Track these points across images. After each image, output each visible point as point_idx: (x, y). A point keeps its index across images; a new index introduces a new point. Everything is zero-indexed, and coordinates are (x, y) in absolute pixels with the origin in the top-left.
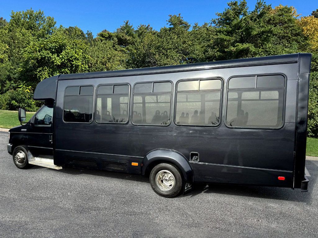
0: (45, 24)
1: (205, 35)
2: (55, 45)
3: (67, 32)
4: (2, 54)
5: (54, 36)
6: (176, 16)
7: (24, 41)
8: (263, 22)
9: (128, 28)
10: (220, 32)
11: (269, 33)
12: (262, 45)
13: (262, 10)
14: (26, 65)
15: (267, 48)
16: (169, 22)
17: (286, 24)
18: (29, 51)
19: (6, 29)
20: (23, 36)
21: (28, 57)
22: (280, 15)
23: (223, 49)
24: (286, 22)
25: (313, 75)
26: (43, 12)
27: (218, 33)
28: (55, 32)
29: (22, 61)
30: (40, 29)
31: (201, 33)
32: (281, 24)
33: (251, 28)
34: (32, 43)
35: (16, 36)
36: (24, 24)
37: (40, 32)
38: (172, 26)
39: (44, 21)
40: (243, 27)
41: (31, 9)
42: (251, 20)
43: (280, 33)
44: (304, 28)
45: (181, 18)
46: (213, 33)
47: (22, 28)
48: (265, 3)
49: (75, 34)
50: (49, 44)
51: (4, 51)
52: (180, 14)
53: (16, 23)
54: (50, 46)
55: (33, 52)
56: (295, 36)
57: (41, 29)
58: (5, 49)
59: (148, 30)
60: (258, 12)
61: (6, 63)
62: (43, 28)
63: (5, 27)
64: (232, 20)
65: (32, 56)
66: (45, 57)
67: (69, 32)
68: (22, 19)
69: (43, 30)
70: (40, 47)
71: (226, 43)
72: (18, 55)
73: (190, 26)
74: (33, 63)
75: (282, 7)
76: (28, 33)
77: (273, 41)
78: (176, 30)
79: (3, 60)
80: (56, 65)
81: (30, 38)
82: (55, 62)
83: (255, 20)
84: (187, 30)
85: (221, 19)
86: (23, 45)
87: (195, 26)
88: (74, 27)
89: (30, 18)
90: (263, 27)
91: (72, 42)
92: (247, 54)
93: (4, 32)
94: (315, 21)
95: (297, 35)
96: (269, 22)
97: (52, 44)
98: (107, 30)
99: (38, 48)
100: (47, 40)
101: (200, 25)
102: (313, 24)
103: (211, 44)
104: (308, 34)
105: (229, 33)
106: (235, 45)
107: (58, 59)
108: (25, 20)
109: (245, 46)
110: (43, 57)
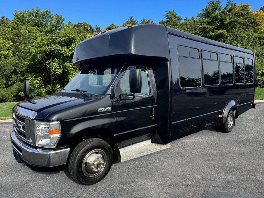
0: (52, 21)
1: (193, 25)
2: (65, 39)
3: (76, 27)
4: (6, 50)
5: (63, 31)
6: (171, 12)
7: (31, 37)
8: (231, 15)
9: (132, 22)
10: (203, 22)
11: (235, 22)
12: (231, 30)
13: (230, 7)
14: (34, 58)
15: (234, 32)
16: (166, 16)
17: (246, 16)
18: (37, 46)
19: (10, 27)
20: (29, 33)
21: (35, 51)
22: (242, 10)
23: (206, 34)
24: (245, 15)
25: (262, 48)
26: (50, 11)
27: (202, 24)
28: (63, 28)
29: (29, 55)
30: (47, 26)
31: (190, 24)
32: (242, 16)
33: (224, 19)
34: (39, 39)
35: (21, 33)
36: (29, 22)
37: (48, 28)
38: (168, 19)
39: (52, 19)
40: (219, 18)
41: (37, 8)
42: (224, 13)
43: (242, 22)
44: (256, 18)
45: (175, 13)
46: (198, 23)
47: (27, 25)
48: (232, 2)
49: (84, 29)
50: (58, 39)
51: (8, 47)
52: (174, 11)
53: (21, 21)
54: (59, 40)
55: (41, 47)
56: (251, 23)
57: (49, 26)
58: (8, 46)
59: (149, 23)
60: (228, 8)
61: (11, 59)
62: (51, 25)
63: (8, 25)
64: (211, 14)
65: (40, 50)
66: (54, 50)
67: (78, 27)
68: (28, 18)
69: (51, 27)
70: (48, 42)
71: (207, 30)
72: (24, 50)
73: (181, 19)
74: (41, 56)
75: (243, 4)
76: (35, 30)
77: (238, 27)
78: (172, 22)
79: (6, 56)
80: (66, 56)
81: (37, 34)
82: (65, 54)
83: (227, 13)
84: (179, 22)
85: (204, 14)
86: (29, 40)
87: (186, 19)
88: (83, 23)
89: (36, 16)
90: (231, 18)
91: (81, 35)
92: (222, 37)
93: (6, 30)
94: (262, 14)
95: (252, 23)
96: (235, 15)
97: (62, 38)
98: (114, 24)
99: (46, 43)
100: (56, 35)
101: (189, 18)
102: (261, 16)
103: (198, 31)
104: (259, 22)
105: (210, 23)
106: (214, 31)
107: (67, 50)
108: (31, 18)
109: (221, 31)
110: (52, 50)
